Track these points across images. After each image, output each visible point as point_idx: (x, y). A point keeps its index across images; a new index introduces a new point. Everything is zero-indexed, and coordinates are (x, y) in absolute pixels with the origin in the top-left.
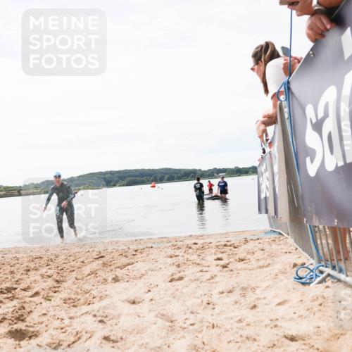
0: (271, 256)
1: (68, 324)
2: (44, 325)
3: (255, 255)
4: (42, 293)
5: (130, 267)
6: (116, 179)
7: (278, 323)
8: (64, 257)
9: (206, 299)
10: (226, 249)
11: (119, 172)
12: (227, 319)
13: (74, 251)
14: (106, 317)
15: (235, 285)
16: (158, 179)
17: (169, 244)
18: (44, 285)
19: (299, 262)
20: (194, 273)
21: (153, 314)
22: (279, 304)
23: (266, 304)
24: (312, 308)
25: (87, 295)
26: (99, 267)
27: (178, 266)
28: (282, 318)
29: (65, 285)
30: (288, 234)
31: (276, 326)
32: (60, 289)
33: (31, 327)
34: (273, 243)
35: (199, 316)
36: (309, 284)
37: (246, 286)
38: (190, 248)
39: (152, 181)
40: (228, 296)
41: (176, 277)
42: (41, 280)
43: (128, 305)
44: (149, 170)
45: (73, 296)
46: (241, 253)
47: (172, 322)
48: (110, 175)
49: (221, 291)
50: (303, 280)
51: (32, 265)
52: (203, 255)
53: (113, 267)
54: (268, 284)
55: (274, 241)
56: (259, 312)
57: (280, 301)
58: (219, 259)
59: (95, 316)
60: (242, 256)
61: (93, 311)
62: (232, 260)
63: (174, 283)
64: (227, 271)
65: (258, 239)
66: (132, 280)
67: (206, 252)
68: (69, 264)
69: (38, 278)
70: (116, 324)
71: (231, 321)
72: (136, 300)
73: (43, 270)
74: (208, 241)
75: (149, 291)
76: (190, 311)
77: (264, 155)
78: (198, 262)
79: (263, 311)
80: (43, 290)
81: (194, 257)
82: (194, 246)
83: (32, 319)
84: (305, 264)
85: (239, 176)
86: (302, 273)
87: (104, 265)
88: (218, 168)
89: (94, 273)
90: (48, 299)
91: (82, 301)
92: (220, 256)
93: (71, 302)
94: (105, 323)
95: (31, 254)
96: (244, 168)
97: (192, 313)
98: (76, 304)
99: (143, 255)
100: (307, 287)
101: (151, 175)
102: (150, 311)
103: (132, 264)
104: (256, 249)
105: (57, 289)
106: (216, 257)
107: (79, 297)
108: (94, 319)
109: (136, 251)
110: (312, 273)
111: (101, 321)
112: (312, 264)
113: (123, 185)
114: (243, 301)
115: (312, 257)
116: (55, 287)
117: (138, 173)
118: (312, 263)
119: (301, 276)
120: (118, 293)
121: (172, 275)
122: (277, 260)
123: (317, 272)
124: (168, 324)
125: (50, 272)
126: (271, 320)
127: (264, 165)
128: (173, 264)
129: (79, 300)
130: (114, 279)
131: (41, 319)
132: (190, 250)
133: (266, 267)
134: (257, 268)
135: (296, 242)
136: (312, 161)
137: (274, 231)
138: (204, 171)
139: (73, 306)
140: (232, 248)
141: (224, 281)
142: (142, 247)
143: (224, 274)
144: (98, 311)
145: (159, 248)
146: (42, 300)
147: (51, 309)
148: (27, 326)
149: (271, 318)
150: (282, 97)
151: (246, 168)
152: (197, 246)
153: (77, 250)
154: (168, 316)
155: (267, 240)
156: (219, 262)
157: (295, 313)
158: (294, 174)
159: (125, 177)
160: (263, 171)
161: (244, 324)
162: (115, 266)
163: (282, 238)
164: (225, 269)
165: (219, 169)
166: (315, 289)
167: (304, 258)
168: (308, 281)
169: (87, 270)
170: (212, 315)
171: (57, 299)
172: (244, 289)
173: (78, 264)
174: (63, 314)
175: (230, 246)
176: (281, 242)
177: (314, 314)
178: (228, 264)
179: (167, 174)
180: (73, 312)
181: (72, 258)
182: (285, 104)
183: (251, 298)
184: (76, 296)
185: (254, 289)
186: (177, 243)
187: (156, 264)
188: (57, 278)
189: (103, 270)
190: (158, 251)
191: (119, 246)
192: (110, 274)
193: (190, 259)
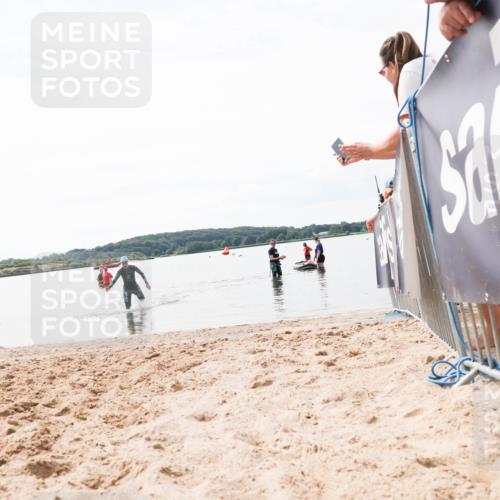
0: (397, 347)
1: (112, 452)
2: (77, 454)
3: (374, 346)
4: (74, 409)
5: (196, 369)
6: (172, 244)
7: (406, 442)
8: (102, 358)
9: (305, 411)
10: (332, 339)
11: (177, 234)
12: (335, 437)
13: (117, 348)
14: (165, 440)
15: (345, 390)
16: (233, 241)
17: (251, 335)
18: (77, 398)
19: (436, 354)
20: (287, 375)
21: (230, 434)
22: (409, 415)
23: (390, 416)
24: (455, 420)
25: (137, 411)
26: (153, 370)
27: (265, 365)
28: (413, 435)
29: (105, 397)
30: (419, 316)
31: (404, 446)
32: (99, 403)
33: (59, 457)
34: (398, 329)
35: (296, 436)
36: (450, 385)
37: (361, 390)
38: (281, 339)
39: (224, 246)
40: (336, 406)
41: (262, 380)
42: (71, 392)
43: (195, 422)
44: (220, 230)
45: (116, 412)
46: (353, 344)
47: (257, 444)
48: (164, 239)
49: (326, 399)
50: (442, 381)
51: (58, 370)
52: (299, 349)
53: (172, 370)
54: (392, 387)
55: (400, 325)
56: (380, 427)
57: (410, 411)
58: (321, 354)
59: (148, 439)
60: (355, 348)
61: (146, 432)
62: (340, 354)
63: (258, 389)
64: (333, 371)
65: (376, 324)
66: (199, 387)
67: (304, 344)
68: (110, 367)
69: (67, 388)
70: (179, 451)
71: (342, 441)
72: (206, 415)
73: (74, 377)
74: (306, 328)
75: (224, 402)
76: (282, 428)
77: (382, 204)
78: (292, 358)
79: (386, 426)
80: (75, 404)
81: (287, 352)
82: (286, 337)
83: (61, 446)
84: (444, 357)
85: (348, 234)
86: (440, 370)
87: (160, 366)
88: (317, 224)
89: (145, 378)
90: (81, 417)
91: (130, 419)
92: (323, 349)
93: (115, 421)
94: (163, 449)
95: (56, 355)
96: (354, 224)
97: (286, 431)
98: (121, 423)
99: (214, 351)
100: (448, 389)
101: (222, 238)
102: (226, 430)
103: (200, 364)
104: (374, 337)
105: (94, 404)
106: (317, 351)
107: (125, 413)
108: (148, 443)
109: (204, 345)
110: (453, 370)
111: (157, 447)
112: (454, 357)
113: (184, 253)
114: (357, 412)
115: (454, 347)
116: (91, 401)
117: (204, 235)
118: (454, 355)
119: (438, 374)
120: (181, 406)
121: (256, 379)
122: (404, 352)
123: (462, 369)
124: (252, 447)
125: (83, 380)
126: (398, 438)
128: (257, 362)
129: (126, 417)
130: (173, 386)
131: (73, 447)
132: (281, 343)
133: (389, 363)
134: (376, 365)
135: (430, 326)
136: (450, 212)
137: (399, 312)
138: (299, 230)
139: (118, 426)
140: (340, 337)
141: (330, 384)
142: (211, 340)
143: (330, 374)
144: (153, 432)
145: (237, 340)
146: (74, 420)
147: (86, 431)
148: (53, 457)
149: (398, 435)
150: (406, 122)
151: (358, 224)
152: (290, 336)
153: (121, 346)
154: (251, 437)
155: (390, 325)
156: (321, 358)
157: (431, 427)
158: (425, 231)
159: (186, 241)
161: (360, 444)
162: (174, 368)
163: (410, 321)
164: (331, 368)
165: (319, 226)
166: (460, 393)
167: (443, 349)
168: (449, 381)
169: (135, 375)
170: (314, 433)
171: (95, 417)
172: (358, 395)
173: (123, 367)
174: (103, 439)
175: (338, 334)
176: (410, 327)
177: (459, 428)
178: (335, 360)
179: (245, 235)
180: (118, 434)
181: (114, 359)
182: (410, 131)
183: (369, 408)
184: (121, 412)
185: (372, 395)
186: (262, 333)
187: (233, 364)
188: (94, 388)
189: (158, 374)
190: (235, 344)
191: (180, 339)
192: (168, 379)
193: (280, 354)
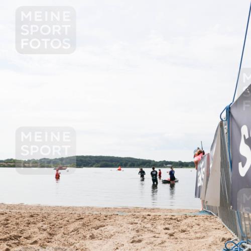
0: (206, 230)
3: (194, 229)
4: (40, 242)
5: (102, 228)
6: (93, 162)
8: (54, 216)
10: (172, 221)
11: (96, 157)
13: (62, 212)
16: (123, 164)
17: (130, 214)
18: (41, 236)
19: (227, 237)
20: (149, 238)
25: (72, 247)
26: (80, 226)
27: (138, 231)
29: (55, 237)
30: (217, 215)
32: (52, 240)
34: (206, 220)
38: (145, 218)
41: (136, 239)
42: (38, 232)
44: (117, 157)
45: (61, 247)
46: (183, 225)
48: (89, 159)
51: (32, 220)
52: (155, 224)
53: (90, 227)
55: (206, 218)
58: (167, 229)
60: (184, 228)
62: (176, 230)
63: (134, 244)
64: (173, 239)
66: (104, 239)
67: (157, 222)
68: (58, 222)
69: (36, 230)
73: (40, 225)
74: (158, 214)
75: (117, 248)
78: (152, 229)
80: (40, 239)
81: (149, 226)
82: (148, 217)
84: (231, 239)
85: (181, 167)
86: (229, 246)
87: (84, 225)
88: (166, 160)
89: (76, 230)
90: (43, 247)
92: (167, 226)
95: (31, 211)
96: (185, 162)
99: (111, 220)
101: (118, 162)
103: (104, 226)
104: (194, 223)
105: (50, 240)
106: (164, 227)
107: (66, 248)
109: (106, 216)
110: (236, 247)
112: (236, 240)
113: (98, 167)
115: (237, 235)
116: (48, 238)
117: (109, 159)
119: (228, 248)
121: (133, 238)
122: (209, 234)
123: (241, 247)
125: (45, 227)
127: (203, 162)
128: (134, 229)
130: (91, 236)
132: (146, 220)
133: (202, 238)
134: (195, 238)
135: (223, 221)
136: (243, 166)
137: (206, 211)
138: (157, 162)
140: (176, 221)
142: (109, 214)
143: (171, 241)
145: (123, 216)
146: (39, 248)
151: (187, 163)
152: (150, 217)
153: (63, 211)
155: (202, 218)
156: (167, 231)
159: (100, 161)
160: (201, 167)
162: (91, 226)
163: (212, 217)
164: (172, 237)
165: (167, 162)
167: (230, 234)
169: (71, 227)
171: (50, 247)
173: (65, 222)
175: (175, 219)
176: (212, 220)
178: (174, 233)
179: (129, 162)
181: (60, 217)
184: (64, 247)
186: (136, 213)
187: (121, 228)
188: (50, 232)
189: (83, 228)
190: (122, 218)
191: (93, 212)
192: (88, 232)
193: (146, 226)
